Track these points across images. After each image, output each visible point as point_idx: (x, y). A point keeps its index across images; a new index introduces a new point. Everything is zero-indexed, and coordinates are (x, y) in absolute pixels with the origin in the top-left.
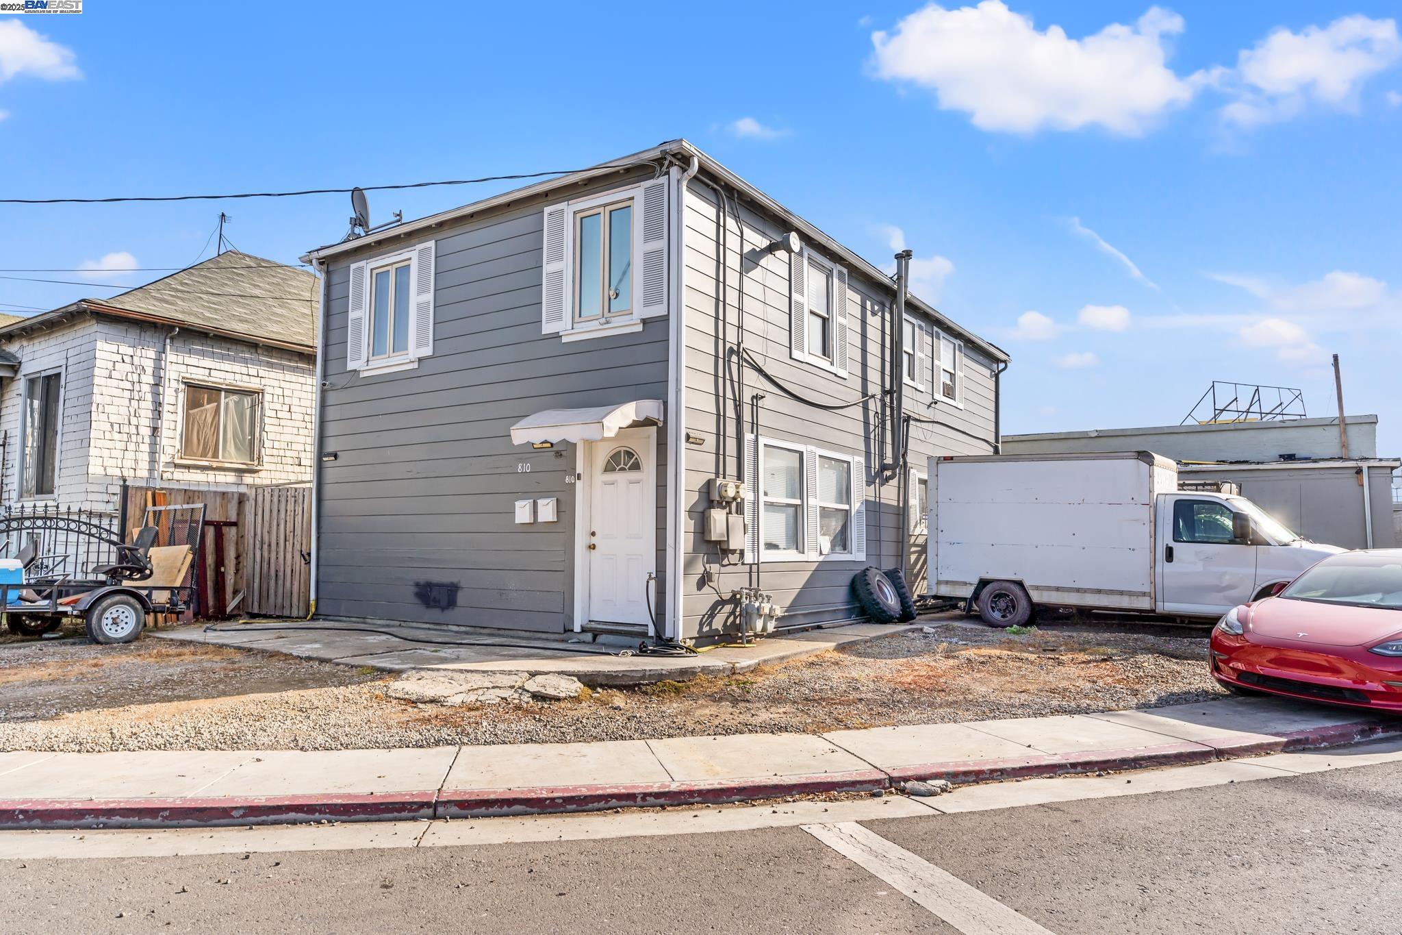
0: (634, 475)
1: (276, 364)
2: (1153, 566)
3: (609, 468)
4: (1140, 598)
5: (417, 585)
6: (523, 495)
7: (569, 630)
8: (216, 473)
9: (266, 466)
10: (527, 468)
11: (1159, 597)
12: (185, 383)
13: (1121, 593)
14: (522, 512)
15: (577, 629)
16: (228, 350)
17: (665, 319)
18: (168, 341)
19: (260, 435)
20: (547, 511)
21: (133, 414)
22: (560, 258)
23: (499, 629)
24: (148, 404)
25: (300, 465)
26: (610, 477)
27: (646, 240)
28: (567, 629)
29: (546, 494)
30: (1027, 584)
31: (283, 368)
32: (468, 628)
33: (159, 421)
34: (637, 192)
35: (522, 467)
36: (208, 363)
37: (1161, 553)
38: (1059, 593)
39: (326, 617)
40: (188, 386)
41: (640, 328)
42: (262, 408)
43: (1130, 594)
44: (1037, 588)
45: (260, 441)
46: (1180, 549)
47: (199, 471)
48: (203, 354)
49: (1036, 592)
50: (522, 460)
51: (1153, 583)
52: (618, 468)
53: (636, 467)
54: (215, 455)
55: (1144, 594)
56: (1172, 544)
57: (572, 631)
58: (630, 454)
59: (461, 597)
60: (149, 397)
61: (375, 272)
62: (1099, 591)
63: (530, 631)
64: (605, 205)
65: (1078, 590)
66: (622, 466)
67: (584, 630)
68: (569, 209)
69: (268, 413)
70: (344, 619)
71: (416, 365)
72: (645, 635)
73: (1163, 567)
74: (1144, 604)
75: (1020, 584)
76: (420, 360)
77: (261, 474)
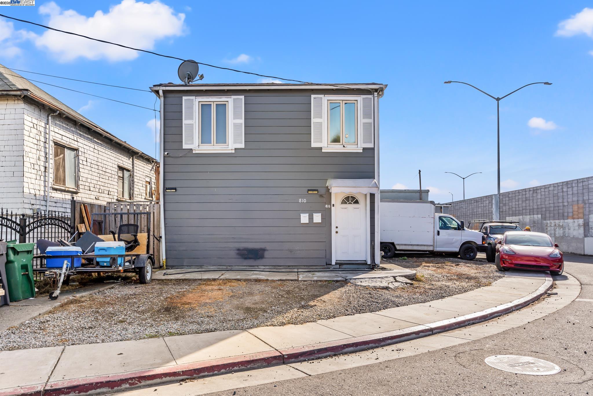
0: (356, 206)
1: (82, 135)
2: (434, 237)
3: (343, 202)
4: (430, 247)
5: (238, 250)
6: (304, 212)
7: (329, 264)
8: (66, 193)
9: (81, 191)
10: (305, 201)
11: (435, 246)
12: (54, 142)
13: (424, 245)
14: (304, 218)
15: (333, 263)
16: (67, 125)
17: (373, 149)
18: (50, 118)
19: (78, 173)
20: (317, 218)
21: (38, 159)
22: (321, 117)
23: (289, 266)
24: (43, 154)
25: (90, 190)
26: (344, 206)
27: (364, 118)
28: (327, 263)
29: (317, 212)
30: (395, 243)
31: (84, 137)
32: (270, 267)
33: (47, 163)
34: (360, 99)
35: (302, 200)
36: (61, 132)
37: (436, 232)
38: (406, 246)
39: (172, 267)
40: (55, 144)
41: (361, 151)
42: (78, 159)
43: (427, 245)
44: (398, 245)
45: (78, 177)
46: (441, 231)
47: (60, 192)
48: (61, 127)
49: (398, 246)
50: (301, 198)
51: (434, 242)
52: (348, 203)
53: (357, 202)
54: (64, 184)
55: (431, 246)
56: (439, 230)
57: (331, 264)
58: (353, 198)
59: (266, 254)
60: (43, 149)
61: (201, 103)
62: (418, 245)
63: (307, 266)
64: (343, 100)
65: (411, 245)
66: (350, 202)
67: (336, 264)
68: (325, 99)
69: (81, 162)
70: (186, 267)
71: (233, 151)
72: (366, 264)
73: (436, 237)
74: (431, 249)
75: (393, 244)
76: (235, 149)
77: (79, 194)
